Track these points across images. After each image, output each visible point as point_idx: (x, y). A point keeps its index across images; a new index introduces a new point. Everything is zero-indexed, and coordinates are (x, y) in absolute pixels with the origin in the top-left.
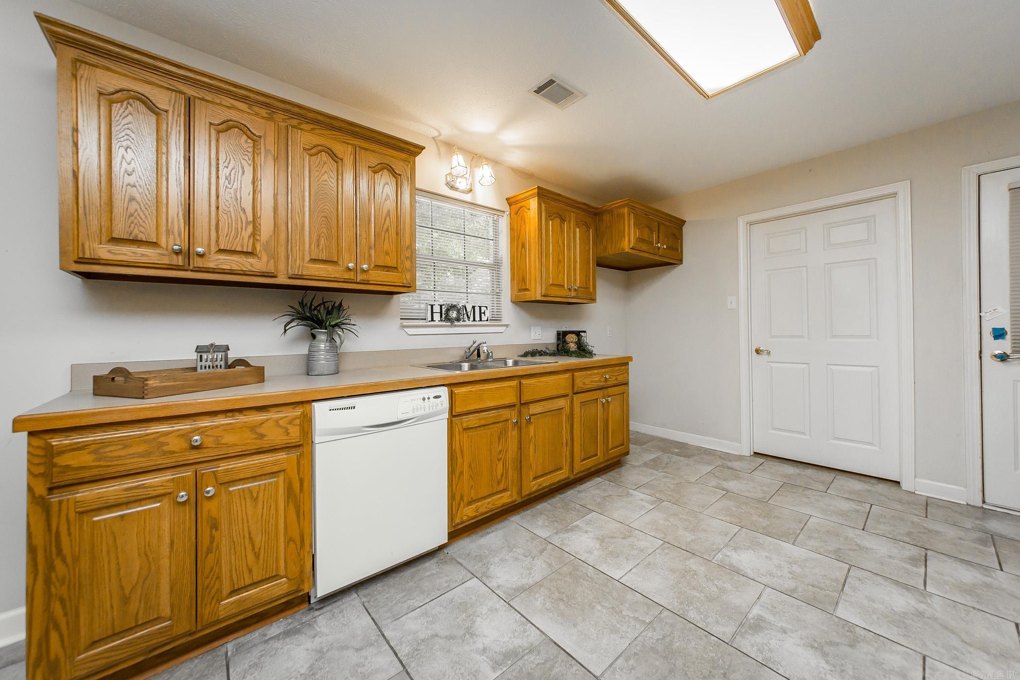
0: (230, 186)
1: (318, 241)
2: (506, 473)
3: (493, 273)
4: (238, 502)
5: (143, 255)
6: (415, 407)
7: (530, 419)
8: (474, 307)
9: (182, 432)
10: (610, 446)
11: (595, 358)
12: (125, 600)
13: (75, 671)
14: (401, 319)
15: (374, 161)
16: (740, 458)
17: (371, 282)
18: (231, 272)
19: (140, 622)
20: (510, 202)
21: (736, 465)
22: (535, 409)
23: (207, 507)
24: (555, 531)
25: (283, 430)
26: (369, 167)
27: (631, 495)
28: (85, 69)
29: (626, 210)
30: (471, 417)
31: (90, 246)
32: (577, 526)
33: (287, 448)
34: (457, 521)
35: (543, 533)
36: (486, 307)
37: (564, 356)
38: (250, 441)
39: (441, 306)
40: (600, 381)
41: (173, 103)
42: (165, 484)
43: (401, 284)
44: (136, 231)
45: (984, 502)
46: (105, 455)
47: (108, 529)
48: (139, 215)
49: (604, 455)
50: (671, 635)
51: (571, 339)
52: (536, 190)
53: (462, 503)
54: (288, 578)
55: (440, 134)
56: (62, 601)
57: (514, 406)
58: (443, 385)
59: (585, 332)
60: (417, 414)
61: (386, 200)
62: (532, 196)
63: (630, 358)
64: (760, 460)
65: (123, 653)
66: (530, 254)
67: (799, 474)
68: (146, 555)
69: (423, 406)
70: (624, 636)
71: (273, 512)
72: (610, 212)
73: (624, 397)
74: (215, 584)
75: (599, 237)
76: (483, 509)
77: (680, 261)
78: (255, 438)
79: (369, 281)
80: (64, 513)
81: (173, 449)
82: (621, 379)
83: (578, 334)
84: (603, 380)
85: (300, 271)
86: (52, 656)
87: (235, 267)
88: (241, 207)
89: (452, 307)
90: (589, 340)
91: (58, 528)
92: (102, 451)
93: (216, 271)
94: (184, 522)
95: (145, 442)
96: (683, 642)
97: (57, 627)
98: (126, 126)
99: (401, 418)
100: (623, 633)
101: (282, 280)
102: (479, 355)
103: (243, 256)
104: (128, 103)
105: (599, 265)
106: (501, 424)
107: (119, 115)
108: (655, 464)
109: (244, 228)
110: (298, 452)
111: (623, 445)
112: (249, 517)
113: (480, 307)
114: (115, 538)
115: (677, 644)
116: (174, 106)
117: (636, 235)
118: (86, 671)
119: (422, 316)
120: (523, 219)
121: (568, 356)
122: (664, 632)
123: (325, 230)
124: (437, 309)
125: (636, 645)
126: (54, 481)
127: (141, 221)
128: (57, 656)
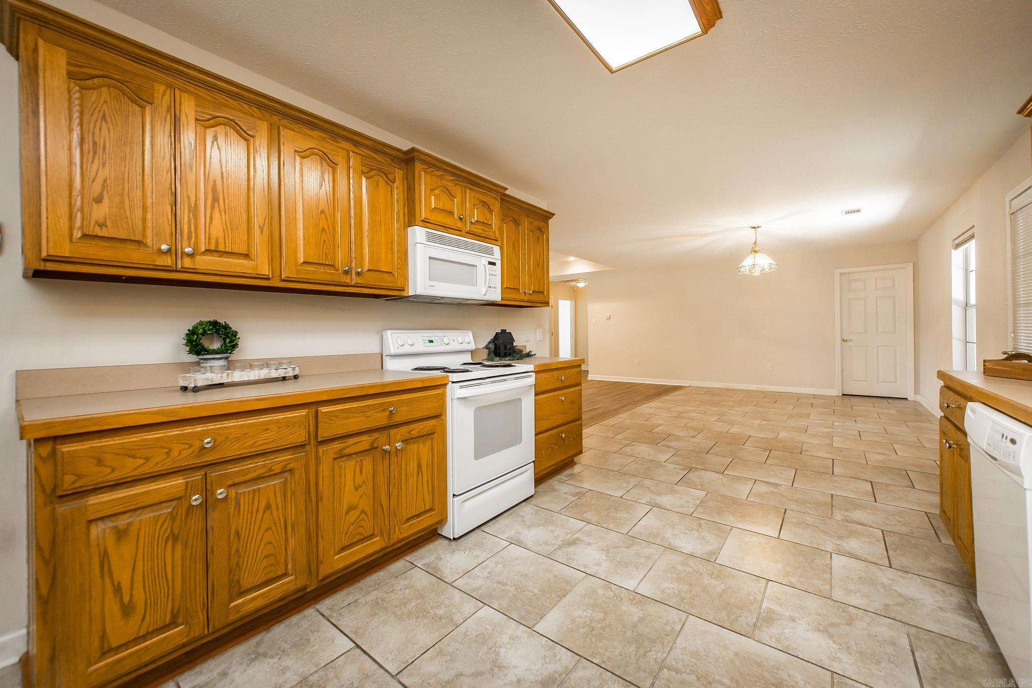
50: (638, 657)
70: (684, 650)
96: (627, 652)
100: (685, 652)
115: (632, 649)
122: (646, 659)
125: (669, 643)
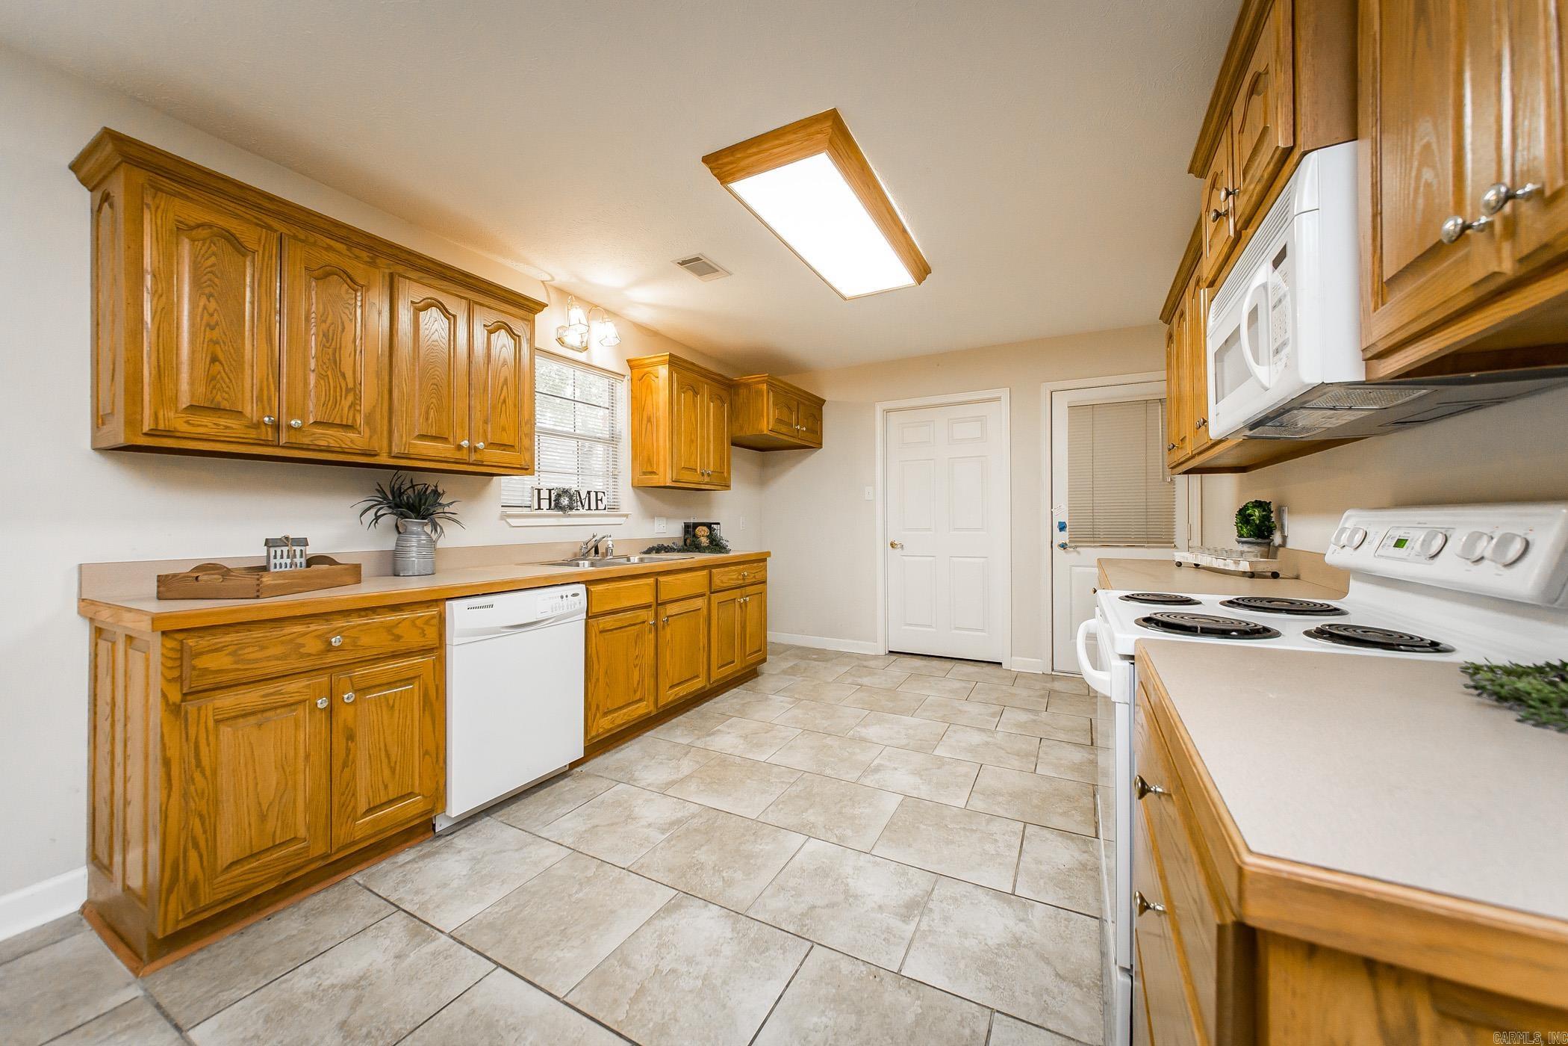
0: (328, 345)
1: (427, 413)
2: (643, 681)
3: (608, 450)
4: (374, 710)
5: (227, 427)
6: (554, 606)
7: (667, 620)
8: (589, 493)
9: (319, 633)
10: (747, 654)
11: (731, 554)
12: (263, 818)
13: (214, 894)
14: (502, 506)
15: (492, 318)
16: (876, 657)
17: (485, 463)
18: (328, 450)
19: (277, 842)
20: (632, 364)
21: (872, 663)
22: (672, 609)
23: (345, 715)
24: (696, 737)
25: (420, 631)
26: (485, 326)
27: (771, 699)
28: (162, 197)
29: (765, 387)
30: (608, 618)
31: (164, 415)
32: (719, 730)
33: (424, 651)
34: (593, 733)
35: (685, 741)
36: (604, 493)
37: (695, 552)
38: (386, 644)
39: (550, 490)
40: (738, 579)
41: (263, 242)
42: (300, 690)
43: (519, 466)
44: (218, 398)
45: (1053, 670)
46: (242, 657)
47: (246, 738)
48: (222, 379)
49: (741, 662)
51: (702, 531)
52: (668, 357)
53: (598, 714)
54: (423, 795)
55: (553, 279)
56: (201, 817)
57: (650, 606)
58: (578, 583)
59: (718, 524)
60: (555, 614)
61: (503, 366)
62: (662, 363)
63: (768, 554)
64: (894, 657)
65: (262, 875)
66: (657, 431)
67: (925, 666)
68: (283, 768)
69: (561, 605)
71: (409, 722)
72: (747, 385)
73: (762, 594)
74: (350, 801)
75: (734, 414)
76: (619, 722)
77: (820, 445)
78: (392, 640)
79: (483, 462)
80: (202, 721)
81: (310, 652)
82: (759, 577)
83: (709, 525)
84: (741, 577)
85: (407, 449)
86: (191, 878)
87: (333, 443)
88: (340, 371)
89: (565, 492)
90: (723, 533)
91: (197, 738)
92: (240, 652)
93: (311, 447)
94: (320, 733)
95: (282, 643)
97: (196, 846)
98: (209, 269)
99: (540, 617)
101: (383, 459)
102: (597, 552)
103: (340, 430)
104: (211, 242)
105: (734, 444)
106: (637, 627)
107: (200, 255)
108: (793, 671)
109: (343, 396)
110: (433, 656)
111: (760, 650)
112: (385, 728)
113: (596, 493)
114: (252, 748)
116: (264, 246)
117: (775, 415)
118: (226, 894)
119: (528, 503)
120: (649, 387)
121: (700, 552)
123: (434, 400)
124: (545, 494)
126: (193, 686)
127: (224, 386)
128: (196, 877)
